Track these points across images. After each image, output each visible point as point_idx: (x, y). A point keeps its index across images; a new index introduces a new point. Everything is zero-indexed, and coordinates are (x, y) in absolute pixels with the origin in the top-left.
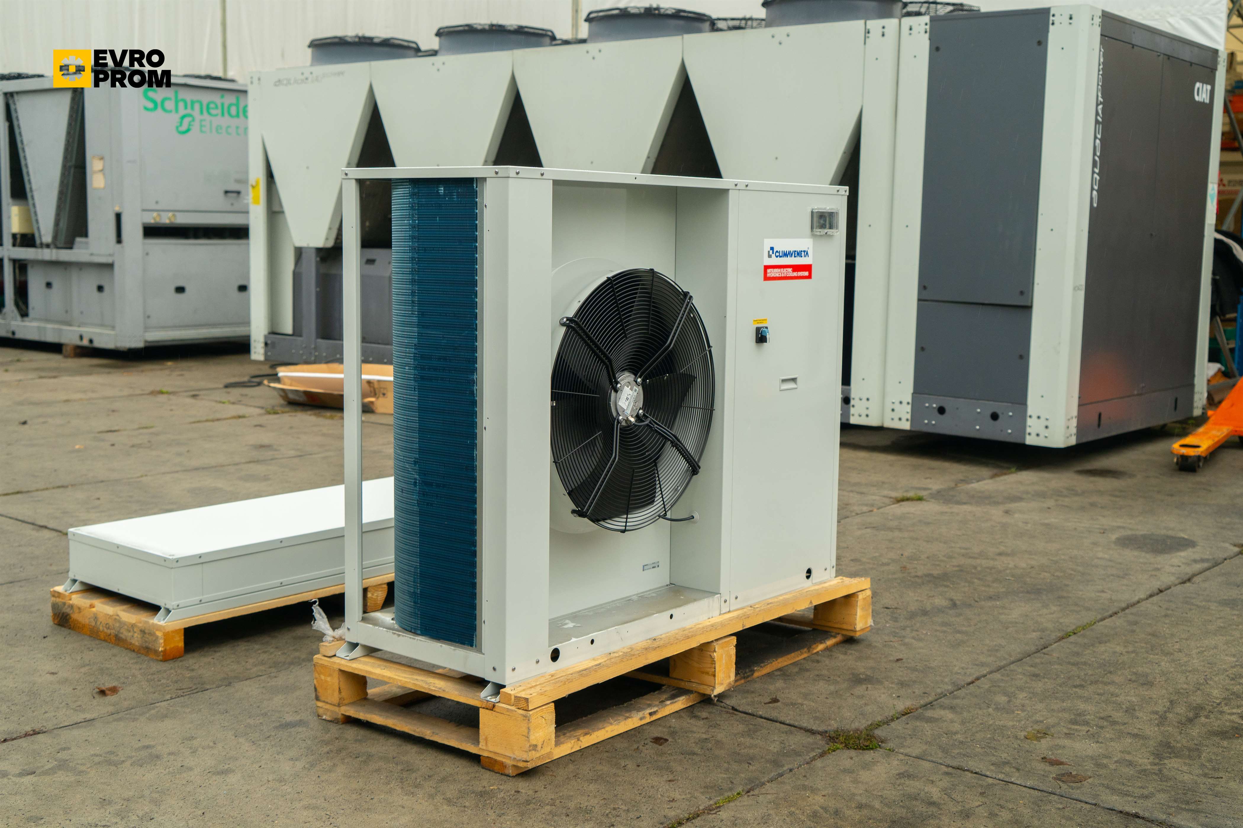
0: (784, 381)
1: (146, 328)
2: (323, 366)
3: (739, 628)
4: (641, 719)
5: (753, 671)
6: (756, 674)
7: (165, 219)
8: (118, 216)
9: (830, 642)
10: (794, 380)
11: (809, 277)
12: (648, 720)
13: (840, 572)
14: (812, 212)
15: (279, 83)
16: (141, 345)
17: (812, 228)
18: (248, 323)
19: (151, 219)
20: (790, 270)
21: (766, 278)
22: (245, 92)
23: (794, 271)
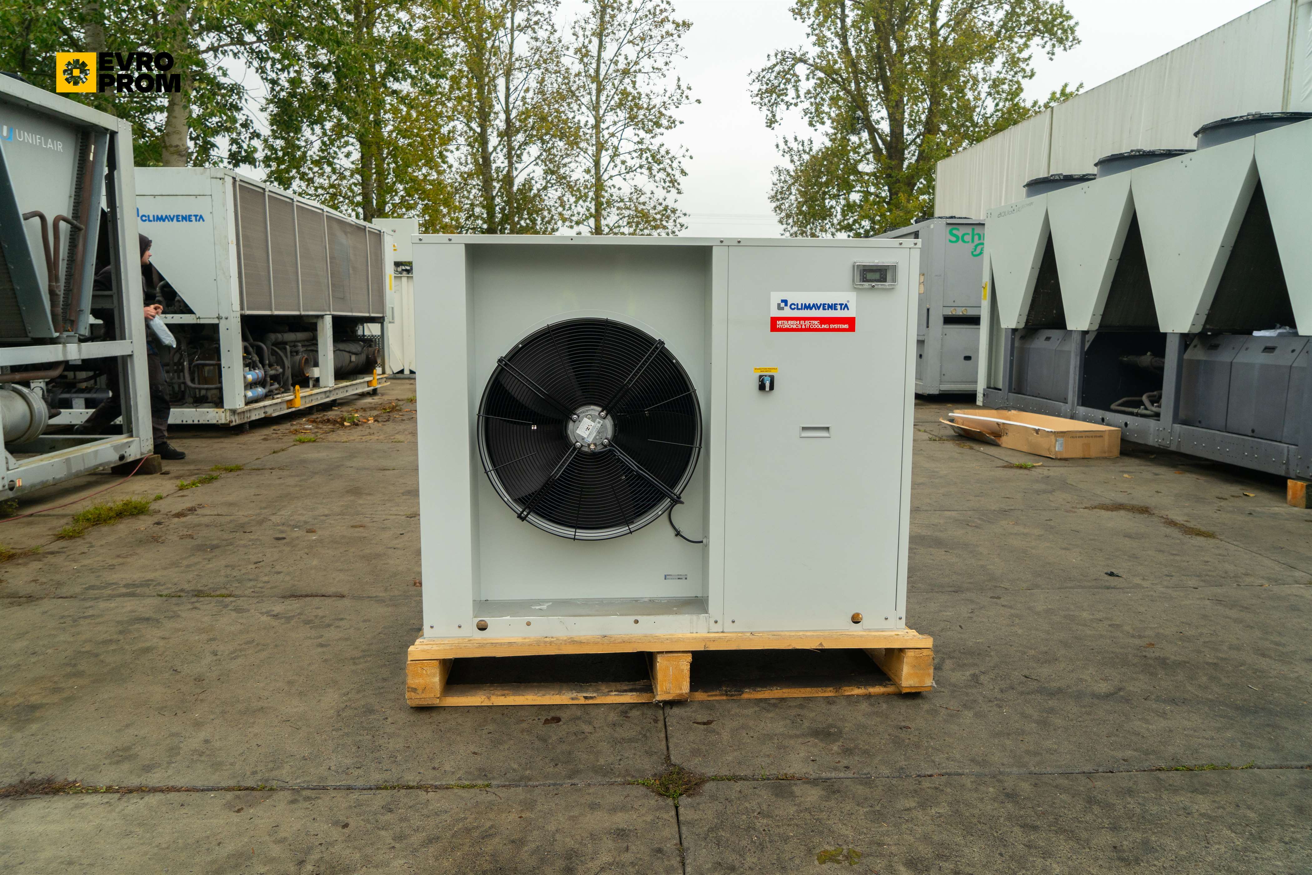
0: (804, 429)
1: (941, 382)
2: (994, 412)
3: (700, 648)
4: (573, 699)
5: (743, 693)
6: (745, 696)
7: (959, 312)
8: (928, 310)
9: (877, 690)
10: (828, 429)
11: (852, 329)
12: (582, 701)
13: (910, 626)
14: (854, 266)
15: (1000, 215)
16: (937, 392)
17: (853, 281)
18: (976, 382)
19: (949, 312)
20: (816, 322)
21: (774, 328)
22: (983, 224)
23: (821, 324)
